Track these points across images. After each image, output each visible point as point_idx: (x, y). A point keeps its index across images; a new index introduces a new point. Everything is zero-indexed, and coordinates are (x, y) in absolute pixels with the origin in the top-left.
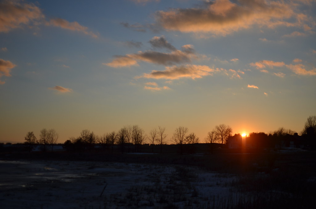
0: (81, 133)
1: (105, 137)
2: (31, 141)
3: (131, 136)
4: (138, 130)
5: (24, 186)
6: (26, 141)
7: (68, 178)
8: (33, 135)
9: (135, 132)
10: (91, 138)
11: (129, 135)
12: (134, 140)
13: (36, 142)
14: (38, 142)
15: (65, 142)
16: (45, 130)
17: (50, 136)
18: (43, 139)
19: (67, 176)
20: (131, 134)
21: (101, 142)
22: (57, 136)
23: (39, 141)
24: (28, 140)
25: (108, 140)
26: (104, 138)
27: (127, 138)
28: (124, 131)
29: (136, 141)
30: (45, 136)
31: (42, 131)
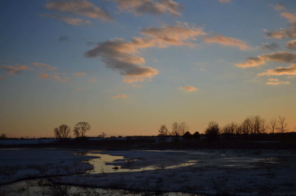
2: (164, 133)
4: (260, 120)
6: (160, 133)
8: (165, 127)
13: (168, 134)
16: (176, 123)
17: (181, 128)
18: (175, 131)
22: (188, 128)
23: (171, 133)
30: (176, 128)
31: (173, 124)
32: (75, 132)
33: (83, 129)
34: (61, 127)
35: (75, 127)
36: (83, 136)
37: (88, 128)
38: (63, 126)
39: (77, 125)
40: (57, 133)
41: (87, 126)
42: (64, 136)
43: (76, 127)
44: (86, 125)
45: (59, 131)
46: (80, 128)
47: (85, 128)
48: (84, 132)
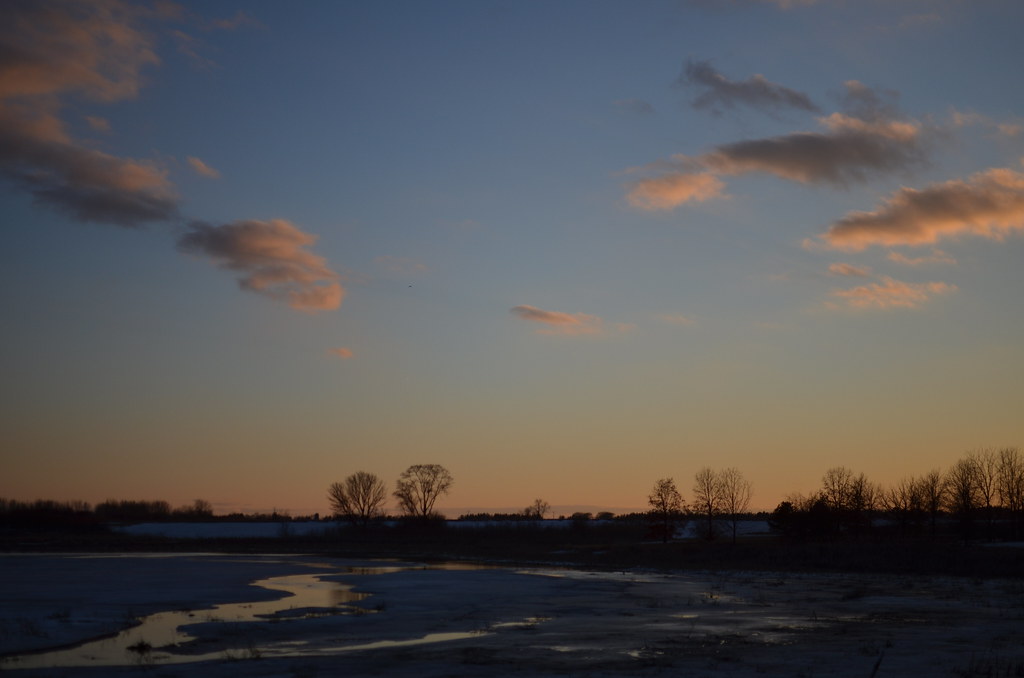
0: (824, 478)
1: (906, 490)
2: (668, 508)
3: (995, 485)
4: (1018, 464)
5: (635, 654)
6: (652, 508)
7: (775, 629)
8: (673, 488)
9: (1007, 470)
10: (858, 493)
11: (988, 481)
12: (1007, 499)
13: (682, 511)
14: (688, 511)
15: (776, 510)
16: (708, 471)
17: (724, 491)
18: (705, 502)
19: (771, 621)
20: (995, 479)
21: (893, 506)
22: (748, 491)
23: (691, 508)
24: (658, 505)
25: (915, 499)
26: (904, 494)
27: (979, 493)
28: (969, 469)
29: (1012, 501)
30: (709, 490)
31: (699, 477)
32: (402, 500)
33: (427, 487)
34: (352, 481)
35: (399, 482)
36: (427, 512)
37: (443, 487)
38: (361, 476)
39: (409, 476)
40: (341, 502)
41: (439, 479)
42: (363, 510)
43: (405, 481)
44: (436, 473)
45: (345, 493)
46: (419, 485)
47: (435, 487)
48: (430, 499)
